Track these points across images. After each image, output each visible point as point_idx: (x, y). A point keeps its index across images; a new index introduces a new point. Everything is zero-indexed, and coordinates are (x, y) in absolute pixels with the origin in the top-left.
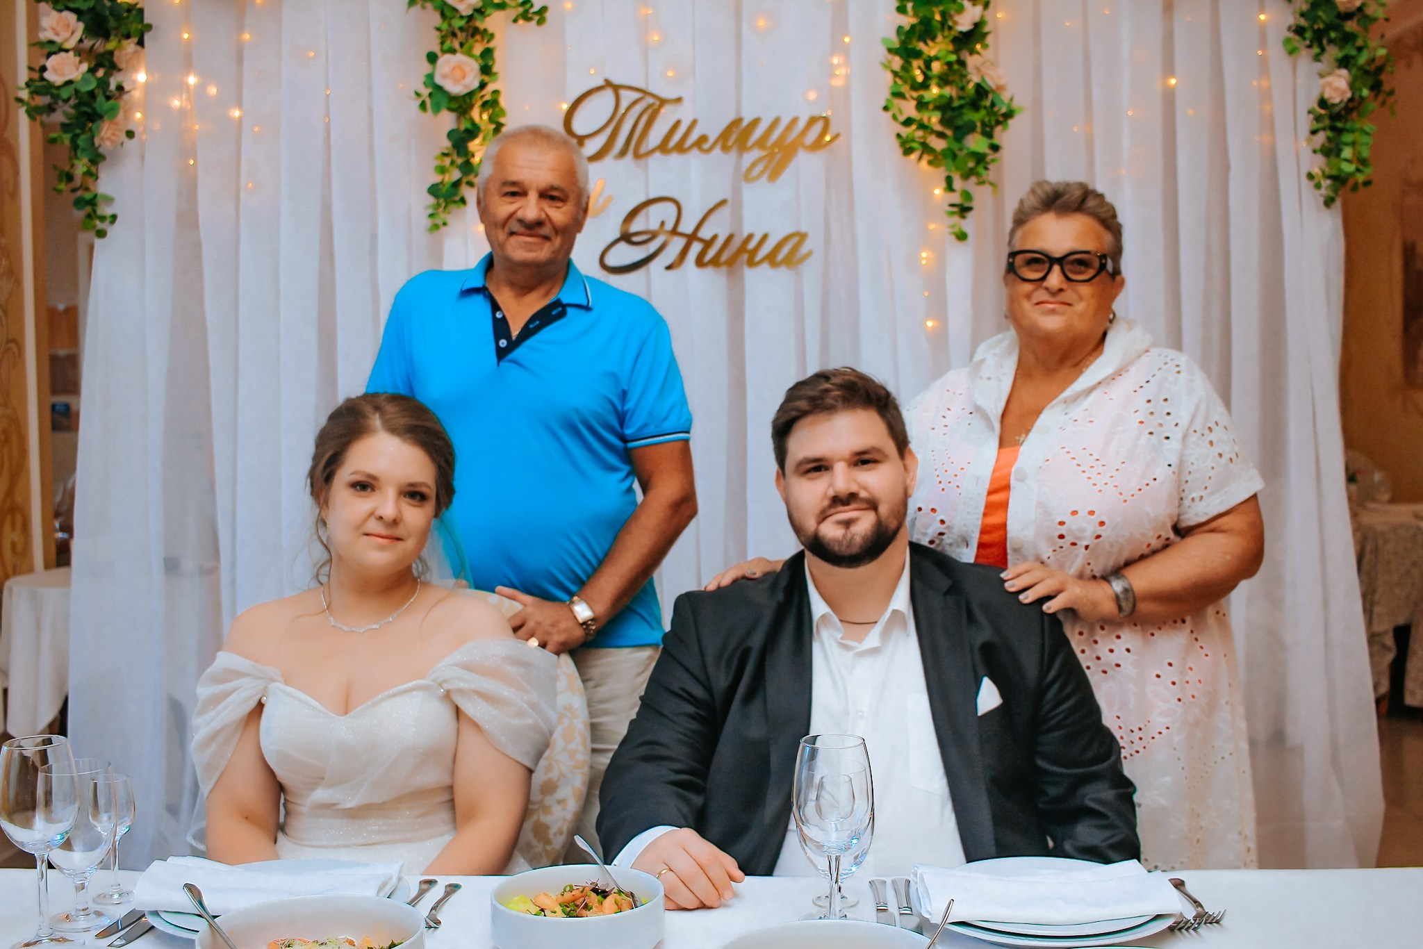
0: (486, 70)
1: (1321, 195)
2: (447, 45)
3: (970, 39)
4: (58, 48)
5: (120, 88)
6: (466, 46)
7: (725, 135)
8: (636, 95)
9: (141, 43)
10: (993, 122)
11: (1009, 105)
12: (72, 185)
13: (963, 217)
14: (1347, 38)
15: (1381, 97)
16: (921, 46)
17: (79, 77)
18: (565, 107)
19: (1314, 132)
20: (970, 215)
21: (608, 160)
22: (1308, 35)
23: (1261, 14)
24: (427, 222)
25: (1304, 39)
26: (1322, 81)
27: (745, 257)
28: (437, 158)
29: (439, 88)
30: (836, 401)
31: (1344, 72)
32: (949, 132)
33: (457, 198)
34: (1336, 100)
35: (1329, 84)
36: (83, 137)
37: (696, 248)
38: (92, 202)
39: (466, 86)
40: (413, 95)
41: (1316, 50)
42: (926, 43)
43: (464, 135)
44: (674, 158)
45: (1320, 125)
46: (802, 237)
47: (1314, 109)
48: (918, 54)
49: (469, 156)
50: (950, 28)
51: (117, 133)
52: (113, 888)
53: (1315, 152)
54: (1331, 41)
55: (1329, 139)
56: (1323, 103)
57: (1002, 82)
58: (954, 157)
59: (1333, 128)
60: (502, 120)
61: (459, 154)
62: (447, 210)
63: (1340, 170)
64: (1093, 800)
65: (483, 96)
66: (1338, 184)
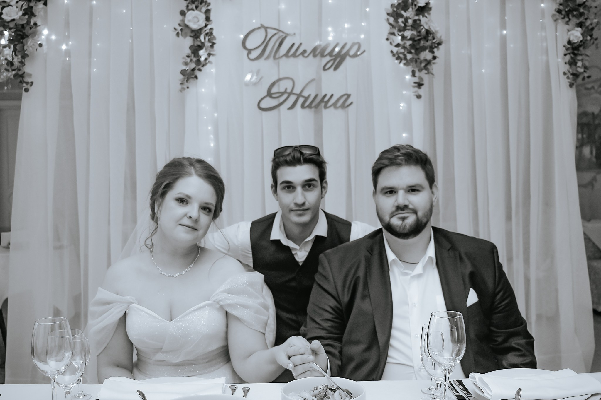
0: (208, 19)
1: (568, 82)
2: (190, 7)
3: (424, 10)
4: (7, 5)
5: (35, 24)
6: (199, 8)
7: (315, 50)
8: (275, 32)
9: (45, 4)
10: (434, 47)
11: (440, 39)
12: (13, 68)
13: (420, 88)
14: (582, 14)
15: (592, 41)
16: (403, 12)
17: (18, 18)
18: (242, 36)
19: (565, 55)
20: (422, 87)
21: (262, 60)
22: (563, 13)
23: (542, 4)
24: (180, 87)
25: (562, 14)
26: (569, 33)
27: (323, 104)
28: (184, 58)
29: (187, 26)
30: (402, 161)
31: (579, 29)
32: (413, 51)
33: (193, 76)
34: (576, 41)
35: (573, 34)
36: (18, 46)
37: (301, 100)
38: (22, 76)
39: (199, 25)
40: (174, 30)
41: (567, 19)
42: (405, 11)
43: (197, 48)
44: (292, 59)
45: (569, 52)
46: (349, 96)
47: (565, 45)
48: (402, 16)
49: (199, 57)
50: (415, 5)
51: (35, 44)
52: (79, 393)
53: (566, 63)
54: (574, 16)
55: (572, 58)
56: (569, 42)
57: (437, 29)
58: (416, 61)
59: (574, 54)
60: (214, 41)
61: (194, 56)
62: (189, 82)
63: (577, 71)
64: (515, 343)
65: (205, 31)
66: (575, 77)
